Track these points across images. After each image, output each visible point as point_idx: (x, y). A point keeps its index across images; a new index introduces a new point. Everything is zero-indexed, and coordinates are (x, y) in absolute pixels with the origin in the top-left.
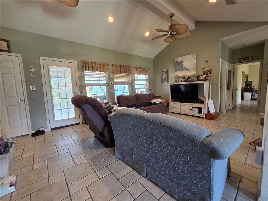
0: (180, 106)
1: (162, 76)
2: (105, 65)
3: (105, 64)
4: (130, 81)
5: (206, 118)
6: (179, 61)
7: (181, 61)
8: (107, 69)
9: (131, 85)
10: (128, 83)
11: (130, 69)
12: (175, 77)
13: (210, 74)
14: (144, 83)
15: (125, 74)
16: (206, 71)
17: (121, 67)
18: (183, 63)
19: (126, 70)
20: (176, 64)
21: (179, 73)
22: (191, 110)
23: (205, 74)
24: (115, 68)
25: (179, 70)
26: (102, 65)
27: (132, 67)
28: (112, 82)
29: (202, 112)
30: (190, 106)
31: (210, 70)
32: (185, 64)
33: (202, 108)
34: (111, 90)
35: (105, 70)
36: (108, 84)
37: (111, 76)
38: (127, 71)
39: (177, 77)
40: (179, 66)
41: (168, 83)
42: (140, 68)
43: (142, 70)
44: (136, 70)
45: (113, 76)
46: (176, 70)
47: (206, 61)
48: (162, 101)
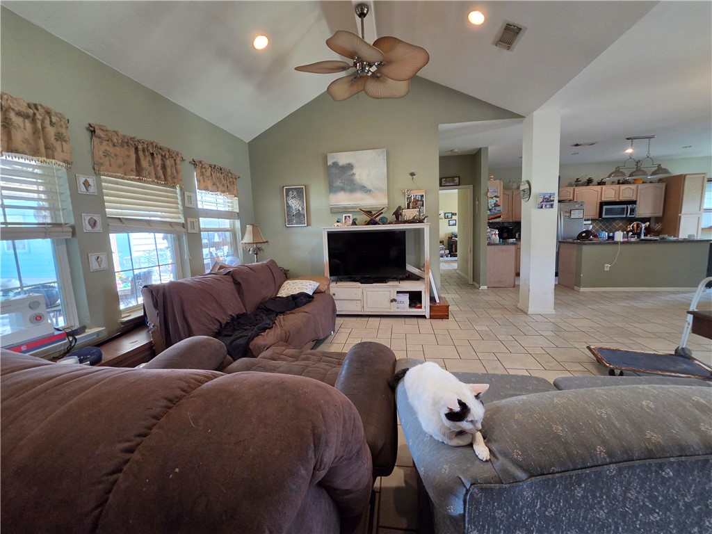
0: (361, 293)
1: (287, 203)
2: (47, 121)
3: (41, 111)
4: (181, 216)
5: (431, 317)
6: (340, 164)
7: (349, 164)
8: (57, 145)
9: (189, 234)
10: (171, 224)
11: (179, 167)
12: (331, 209)
13: (423, 205)
14: (226, 223)
15: (158, 184)
16: (412, 198)
17: (136, 149)
18: (354, 171)
19: (164, 167)
20: (334, 170)
21: (343, 199)
22: (393, 300)
23: (411, 205)
24: (106, 146)
25: (343, 189)
26: (19, 114)
27: (183, 160)
28: (97, 218)
29: (421, 302)
30: (391, 290)
31: (422, 196)
32: (362, 175)
33: (421, 292)
34: (93, 258)
35: (46, 148)
36: (73, 228)
37: (86, 184)
38: (169, 170)
39: (336, 211)
40: (340, 177)
41: (308, 225)
42: (213, 167)
43: (221, 179)
44: (199, 170)
45: (100, 188)
46: (332, 189)
47: (412, 174)
48: (318, 284)
